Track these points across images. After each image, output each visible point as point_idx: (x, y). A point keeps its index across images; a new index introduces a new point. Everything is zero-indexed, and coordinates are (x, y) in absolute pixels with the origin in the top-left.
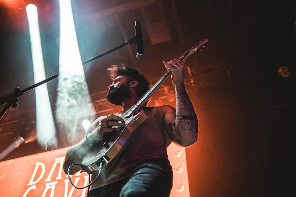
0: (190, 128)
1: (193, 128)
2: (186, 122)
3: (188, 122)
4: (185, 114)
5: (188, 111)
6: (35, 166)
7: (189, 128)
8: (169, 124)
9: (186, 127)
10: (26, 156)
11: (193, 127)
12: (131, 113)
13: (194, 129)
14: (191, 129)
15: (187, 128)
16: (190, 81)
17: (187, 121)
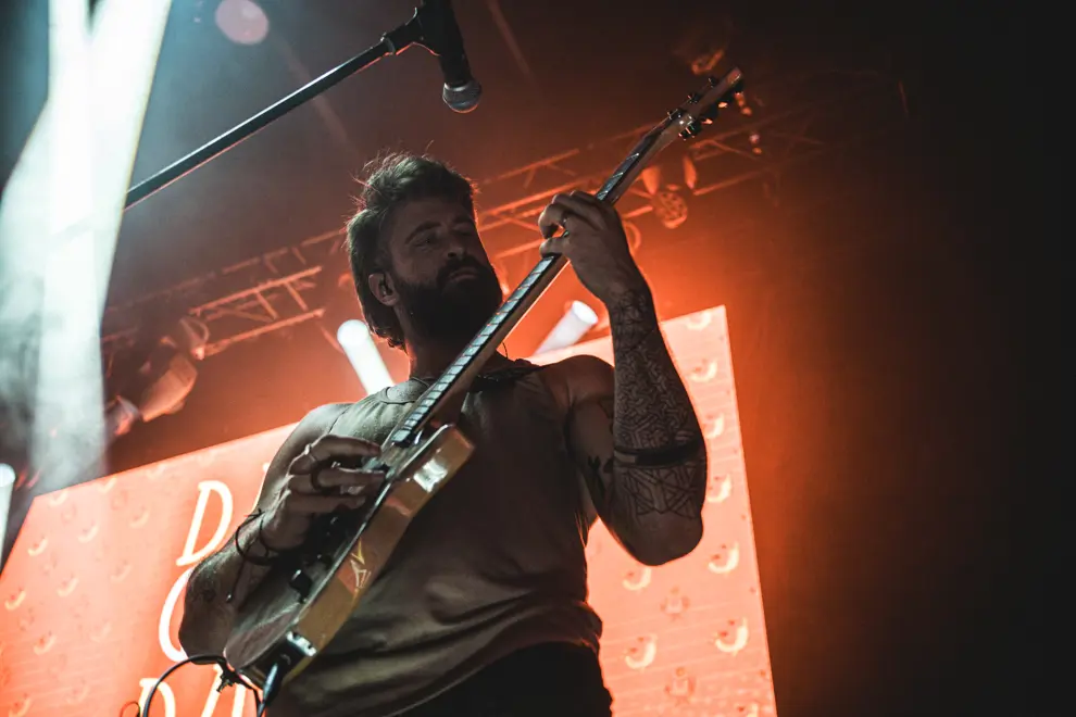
0: (670, 504)
1: (680, 504)
2: (653, 480)
3: (660, 481)
4: (647, 445)
5: (662, 430)
6: (197, 494)
7: (666, 502)
8: (590, 458)
9: (652, 502)
10: (164, 461)
11: (679, 500)
12: (415, 428)
13: (685, 504)
14: (675, 508)
15: (656, 506)
16: (748, 136)
17: (655, 473)
